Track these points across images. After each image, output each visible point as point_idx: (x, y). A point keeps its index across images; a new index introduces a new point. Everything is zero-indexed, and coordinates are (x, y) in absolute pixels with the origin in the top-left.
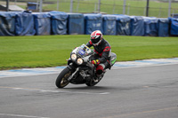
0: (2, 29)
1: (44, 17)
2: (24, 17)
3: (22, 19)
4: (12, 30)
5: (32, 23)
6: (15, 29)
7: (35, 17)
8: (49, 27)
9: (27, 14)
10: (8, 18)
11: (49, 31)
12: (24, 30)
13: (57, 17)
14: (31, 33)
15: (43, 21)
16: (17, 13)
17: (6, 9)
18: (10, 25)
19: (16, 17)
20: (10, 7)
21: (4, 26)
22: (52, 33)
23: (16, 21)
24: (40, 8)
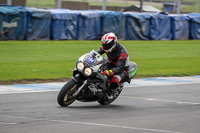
0: (135, 32)
1: (182, 19)
2: (160, 20)
3: (157, 21)
4: (146, 34)
5: (168, 26)
6: (150, 33)
7: (172, 19)
8: (187, 31)
9: (163, 16)
10: (142, 20)
11: (187, 35)
12: (159, 34)
13: (196, 20)
14: (167, 37)
15: (181, 24)
16: (151, 15)
17: (139, 10)
18: (144, 29)
19: (151, 19)
20: (145, 8)
21: (137, 29)
22: (191, 38)
23: (151, 24)
24: (178, 9)
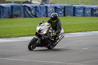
0: (28, 14)
1: (51, 7)
2: (41, 7)
3: (39, 8)
4: (34, 14)
5: (45, 10)
6: (36, 14)
7: (46, 7)
9: (42, 6)
10: (32, 8)
12: (40, 14)
13: (58, 7)
14: (44, 16)
15: (51, 9)
16: (36, 5)
17: (30, 3)
18: (33, 12)
19: (36, 7)
20: (33, 2)
21: (29, 12)
23: (36, 9)
24: (49, 2)
